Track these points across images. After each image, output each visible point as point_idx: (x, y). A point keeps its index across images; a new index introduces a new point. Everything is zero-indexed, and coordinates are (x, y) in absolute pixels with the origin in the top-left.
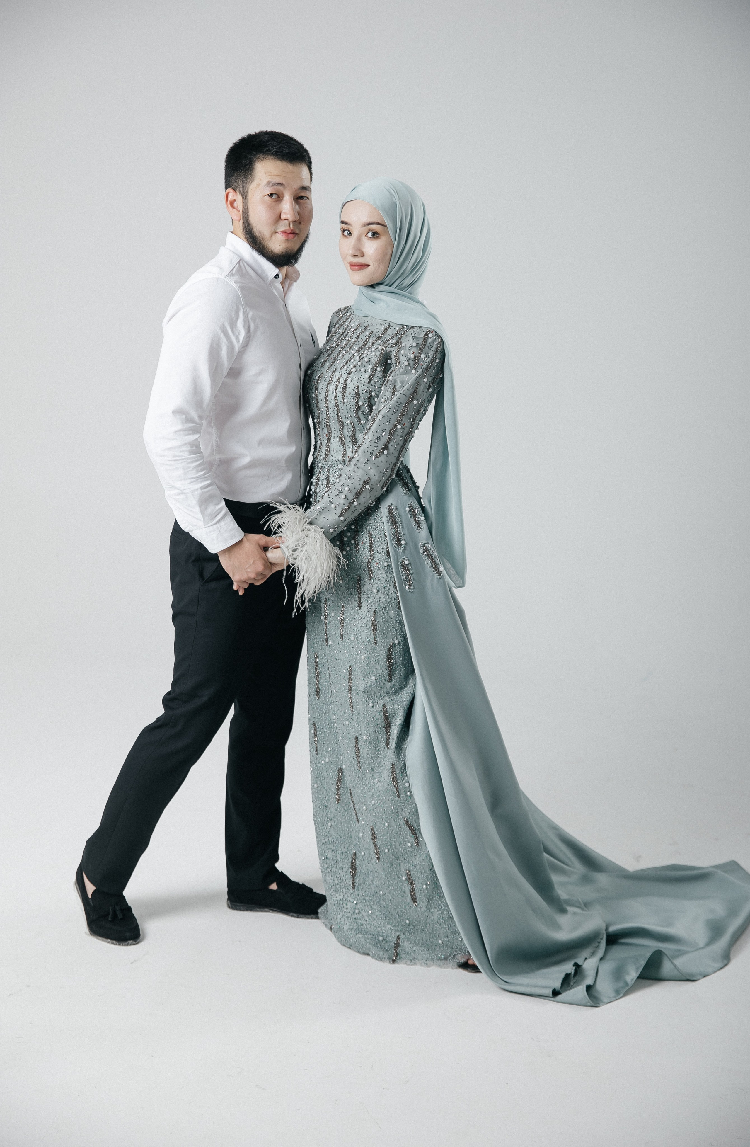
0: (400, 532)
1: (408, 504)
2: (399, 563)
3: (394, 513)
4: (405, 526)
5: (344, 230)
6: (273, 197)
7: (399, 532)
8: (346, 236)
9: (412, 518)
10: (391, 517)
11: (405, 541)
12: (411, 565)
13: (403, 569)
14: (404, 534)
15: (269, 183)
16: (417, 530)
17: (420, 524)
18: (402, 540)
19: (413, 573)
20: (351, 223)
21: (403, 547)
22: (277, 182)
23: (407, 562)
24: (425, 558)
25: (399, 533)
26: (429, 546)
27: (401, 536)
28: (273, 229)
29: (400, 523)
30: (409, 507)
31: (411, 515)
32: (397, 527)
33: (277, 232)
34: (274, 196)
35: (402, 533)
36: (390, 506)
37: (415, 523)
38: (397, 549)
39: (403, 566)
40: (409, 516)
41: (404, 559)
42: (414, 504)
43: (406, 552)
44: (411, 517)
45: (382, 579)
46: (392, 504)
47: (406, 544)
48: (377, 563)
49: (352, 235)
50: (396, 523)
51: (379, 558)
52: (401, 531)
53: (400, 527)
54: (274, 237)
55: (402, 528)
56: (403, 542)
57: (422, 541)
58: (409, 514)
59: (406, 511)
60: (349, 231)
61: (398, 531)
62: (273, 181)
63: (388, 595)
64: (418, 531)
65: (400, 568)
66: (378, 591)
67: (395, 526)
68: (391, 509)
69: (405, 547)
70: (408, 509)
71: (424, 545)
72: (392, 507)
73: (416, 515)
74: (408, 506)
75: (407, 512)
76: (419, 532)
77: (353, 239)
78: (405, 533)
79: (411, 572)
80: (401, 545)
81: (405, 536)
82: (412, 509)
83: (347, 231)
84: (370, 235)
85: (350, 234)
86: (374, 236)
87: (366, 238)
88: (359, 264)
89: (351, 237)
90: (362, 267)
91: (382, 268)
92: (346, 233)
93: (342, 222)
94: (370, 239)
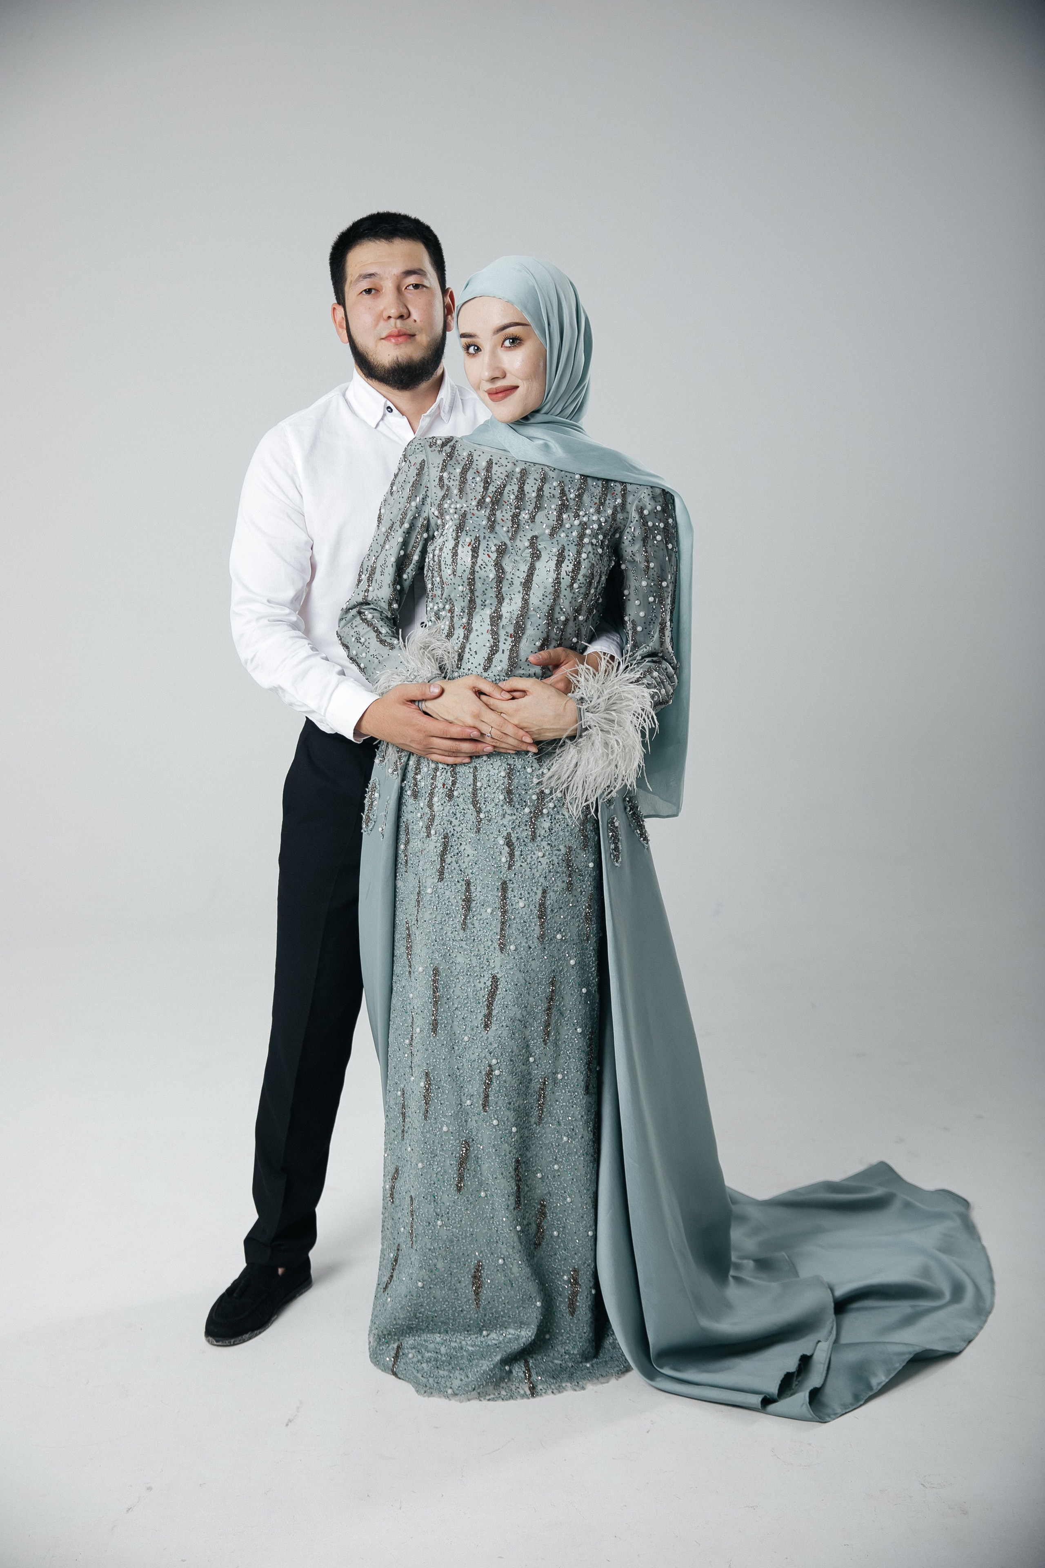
5: (467, 347)
8: (474, 354)
20: (477, 334)
49: (481, 350)
60: (475, 346)
83: (472, 347)
84: (507, 343)
85: (478, 349)
86: (513, 342)
87: (503, 348)
88: (502, 390)
89: (479, 353)
90: (508, 392)
91: (536, 386)
92: (472, 350)
93: (463, 336)
94: (509, 347)
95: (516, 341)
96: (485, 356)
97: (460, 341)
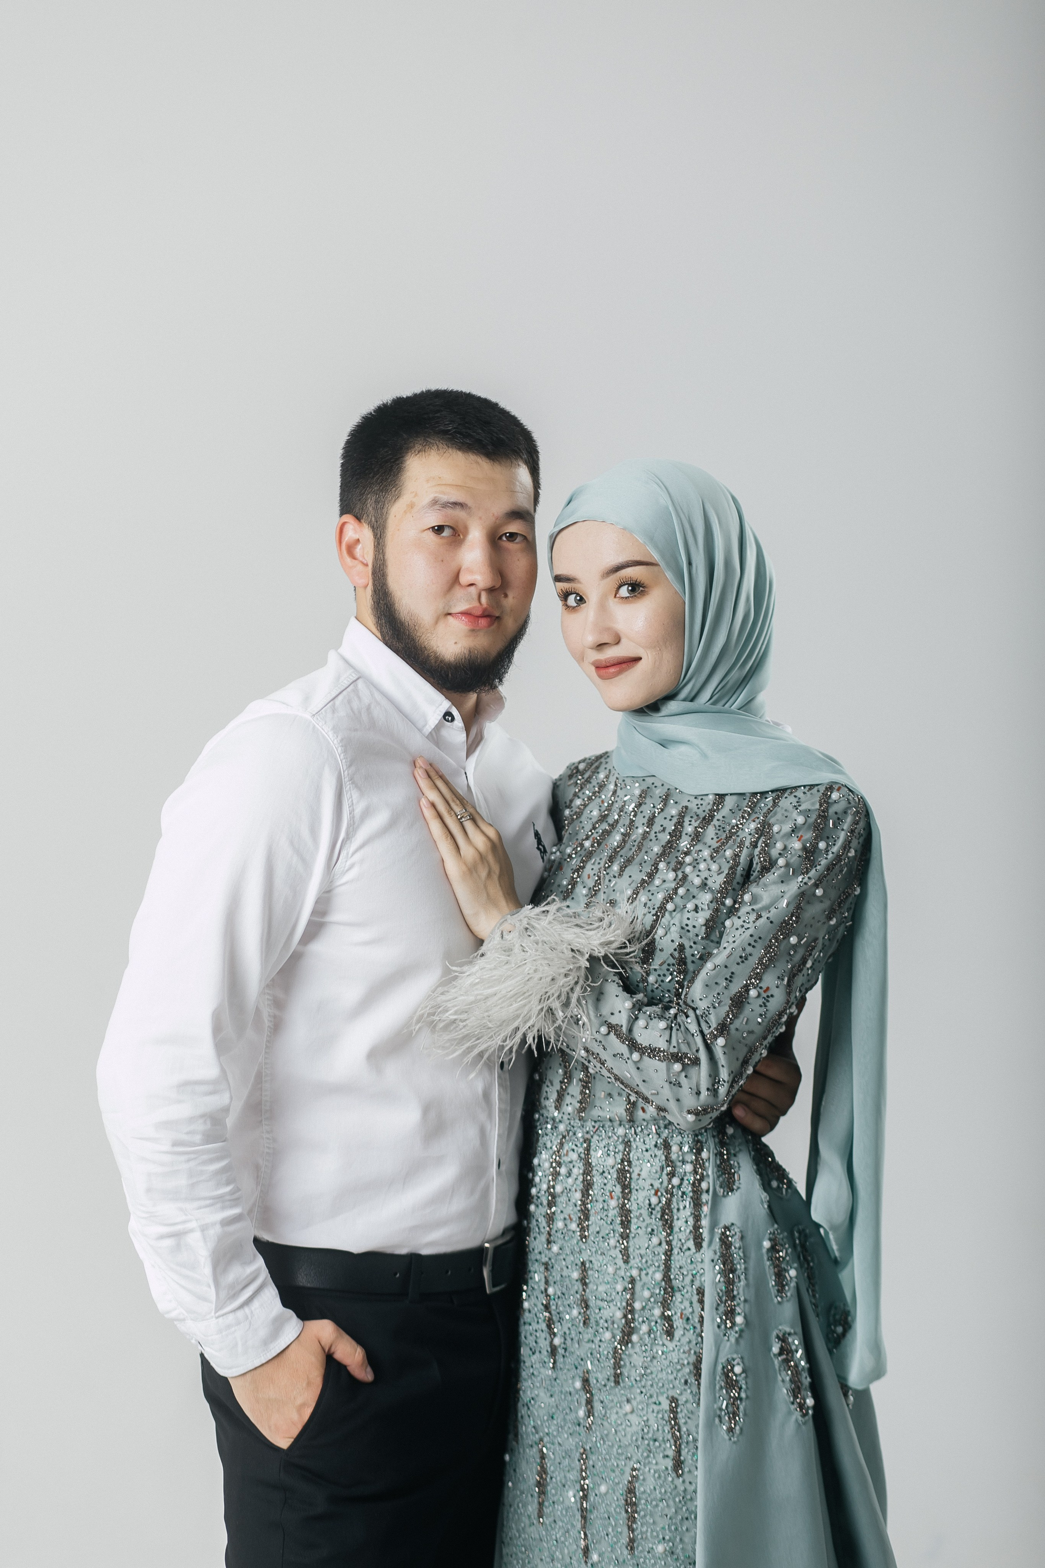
0: (738, 1294)
1: (770, 1233)
2: (719, 1368)
4: (751, 1282)
5: (565, 596)
6: (444, 534)
7: (735, 1293)
8: (574, 608)
9: (772, 1267)
11: (745, 1317)
13: (726, 1383)
14: (745, 1301)
15: (435, 502)
16: (776, 1297)
17: (785, 1285)
18: (739, 1314)
20: (577, 577)
21: (737, 1332)
22: (452, 500)
24: (780, 1366)
25: (734, 1297)
26: (794, 1342)
27: (738, 1305)
28: (441, 606)
29: (743, 1274)
30: (770, 1240)
31: (771, 1259)
32: (733, 1281)
33: (450, 614)
34: (446, 533)
35: (743, 1298)
36: (727, 1228)
37: (775, 1281)
38: (722, 1334)
40: (766, 1262)
42: (781, 1236)
43: (742, 1343)
44: (769, 1264)
47: (746, 1324)
49: (585, 602)
50: (732, 1271)
52: (741, 1292)
53: (739, 1282)
54: (441, 626)
55: (744, 1285)
56: (739, 1319)
57: (781, 1324)
58: (766, 1257)
59: (761, 1247)
60: (578, 594)
61: (732, 1291)
62: (445, 498)
64: (777, 1300)
65: (718, 1378)
67: (729, 1278)
68: (727, 1236)
69: (742, 1331)
70: (766, 1244)
71: (784, 1337)
73: (780, 1262)
74: (768, 1235)
75: (764, 1250)
76: (780, 1303)
77: (589, 611)
78: (748, 1298)
80: (735, 1324)
81: (747, 1305)
82: (775, 1247)
83: (572, 597)
84: (624, 591)
85: (580, 601)
86: (631, 590)
87: (616, 599)
88: (613, 662)
89: (581, 606)
90: (624, 666)
91: (670, 659)
92: (571, 600)
93: (559, 579)
94: (626, 598)
95: (636, 589)
97: (555, 586)
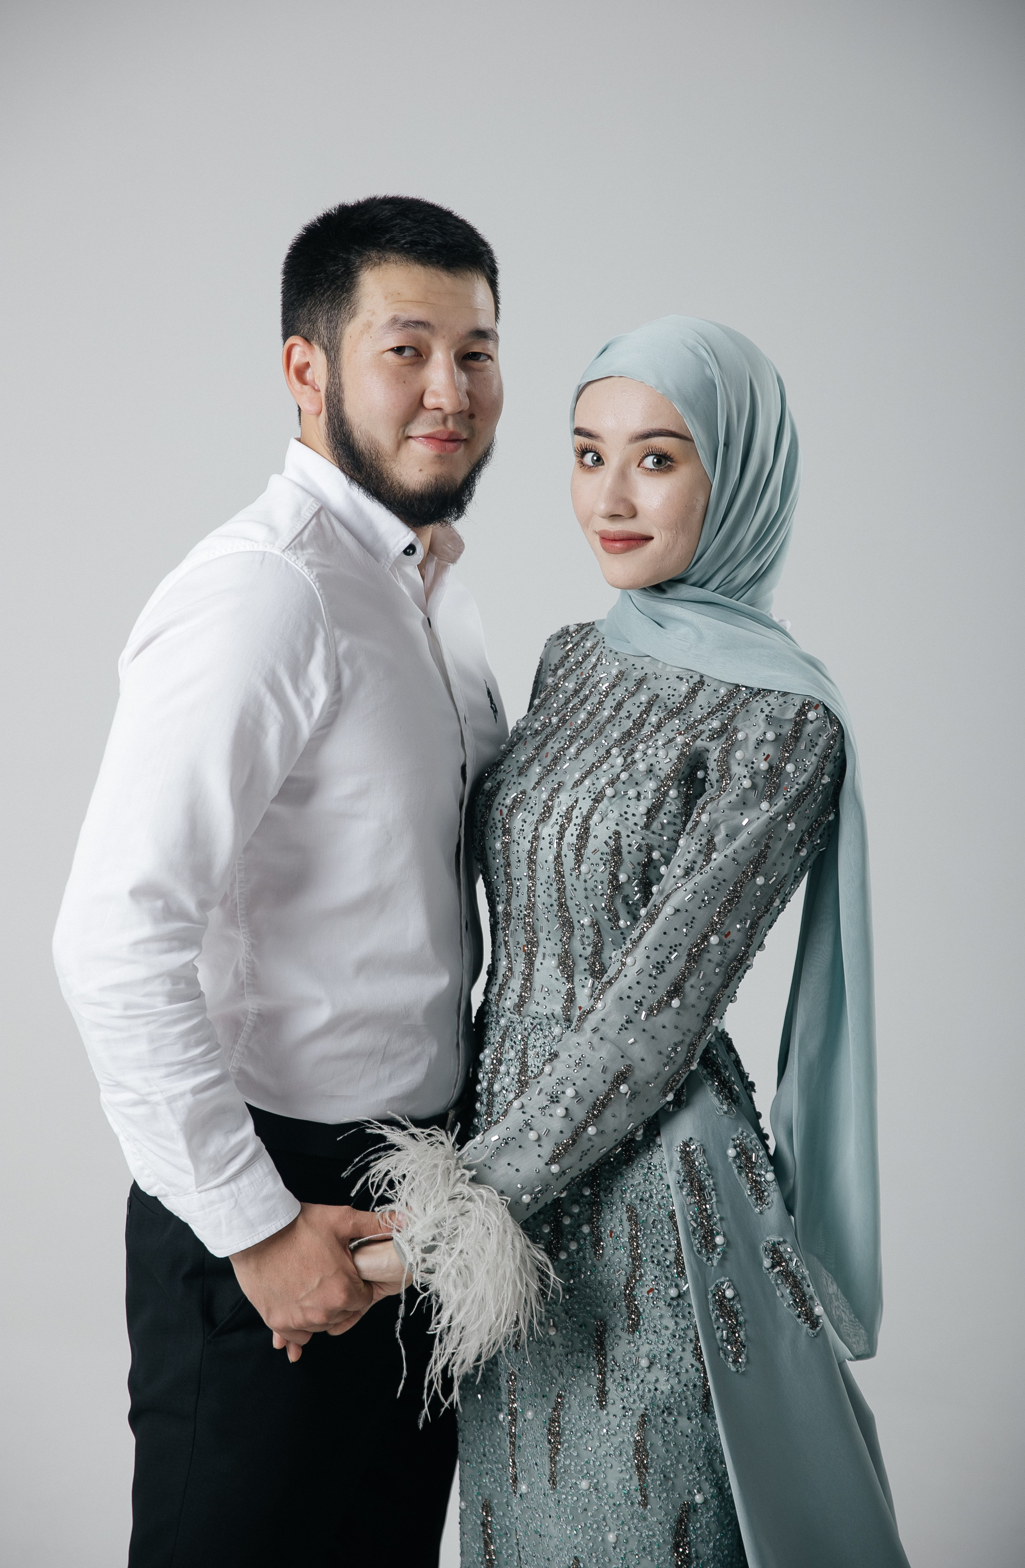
0: (713, 1213)
1: (733, 1140)
2: (710, 1297)
3: (697, 1163)
4: (724, 1198)
5: (583, 452)
6: (405, 355)
7: (709, 1212)
8: (590, 467)
9: (743, 1175)
10: (688, 1173)
11: (724, 1236)
12: (739, 1300)
13: (721, 1310)
14: (721, 1219)
15: (395, 321)
16: (756, 1207)
17: (763, 1192)
18: (718, 1234)
19: (746, 1321)
20: (601, 435)
21: (719, 1254)
22: (413, 320)
23: (729, 1293)
24: (776, 1280)
25: (709, 1216)
26: (786, 1250)
27: (715, 1224)
29: (713, 1190)
30: (735, 1147)
31: (741, 1167)
32: (705, 1199)
33: (413, 438)
34: (407, 353)
35: (718, 1216)
36: (686, 1145)
37: (751, 1189)
38: (705, 1259)
39: (722, 1302)
40: (736, 1171)
41: (723, 1283)
42: (748, 1140)
43: (728, 1265)
44: (740, 1173)
45: (663, 1332)
46: (691, 1139)
47: (728, 1243)
48: (651, 1290)
49: (603, 464)
50: (702, 1189)
51: (656, 1277)
52: (715, 1210)
53: (711, 1199)
54: (405, 451)
55: (717, 1202)
56: (719, 1240)
57: (768, 1235)
58: (734, 1166)
59: (727, 1156)
60: (596, 453)
61: (706, 1210)
62: (405, 316)
63: (677, 1374)
64: (757, 1210)
65: (711, 1307)
66: (652, 1363)
67: (700, 1197)
68: (688, 1153)
69: (724, 1252)
70: (731, 1152)
71: (774, 1250)
72: (693, 1147)
73: (752, 1168)
74: (731, 1142)
75: (730, 1160)
76: (761, 1213)
78: (724, 1215)
79: (741, 1319)
80: (715, 1246)
81: (724, 1224)
82: (743, 1152)
83: (592, 454)
84: (649, 462)
85: (599, 460)
86: (659, 462)
87: (639, 469)
88: (625, 536)
89: (600, 467)
90: (633, 543)
91: (683, 543)
92: (589, 458)
93: (578, 432)
94: (651, 470)
95: (664, 462)
96: (606, 476)
97: (573, 438)
